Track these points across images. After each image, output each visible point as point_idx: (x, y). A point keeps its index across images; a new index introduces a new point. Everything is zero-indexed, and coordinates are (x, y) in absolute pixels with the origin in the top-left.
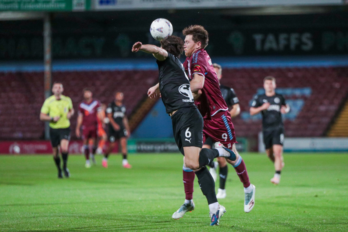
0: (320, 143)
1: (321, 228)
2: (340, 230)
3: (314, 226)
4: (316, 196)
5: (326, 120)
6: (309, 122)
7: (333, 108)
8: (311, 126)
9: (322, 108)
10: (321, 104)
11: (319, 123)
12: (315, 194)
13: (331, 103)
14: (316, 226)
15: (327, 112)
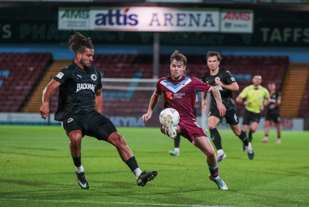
0: (16, 117)
1: (10, 188)
2: (25, 189)
3: (3, 186)
4: (8, 161)
5: (21, 98)
6: (7, 100)
7: (27, 88)
8: (8, 103)
9: (19, 88)
10: (18, 85)
11: (15, 100)
12: (7, 159)
13: (26, 84)
14: (5, 186)
15: (22, 90)
